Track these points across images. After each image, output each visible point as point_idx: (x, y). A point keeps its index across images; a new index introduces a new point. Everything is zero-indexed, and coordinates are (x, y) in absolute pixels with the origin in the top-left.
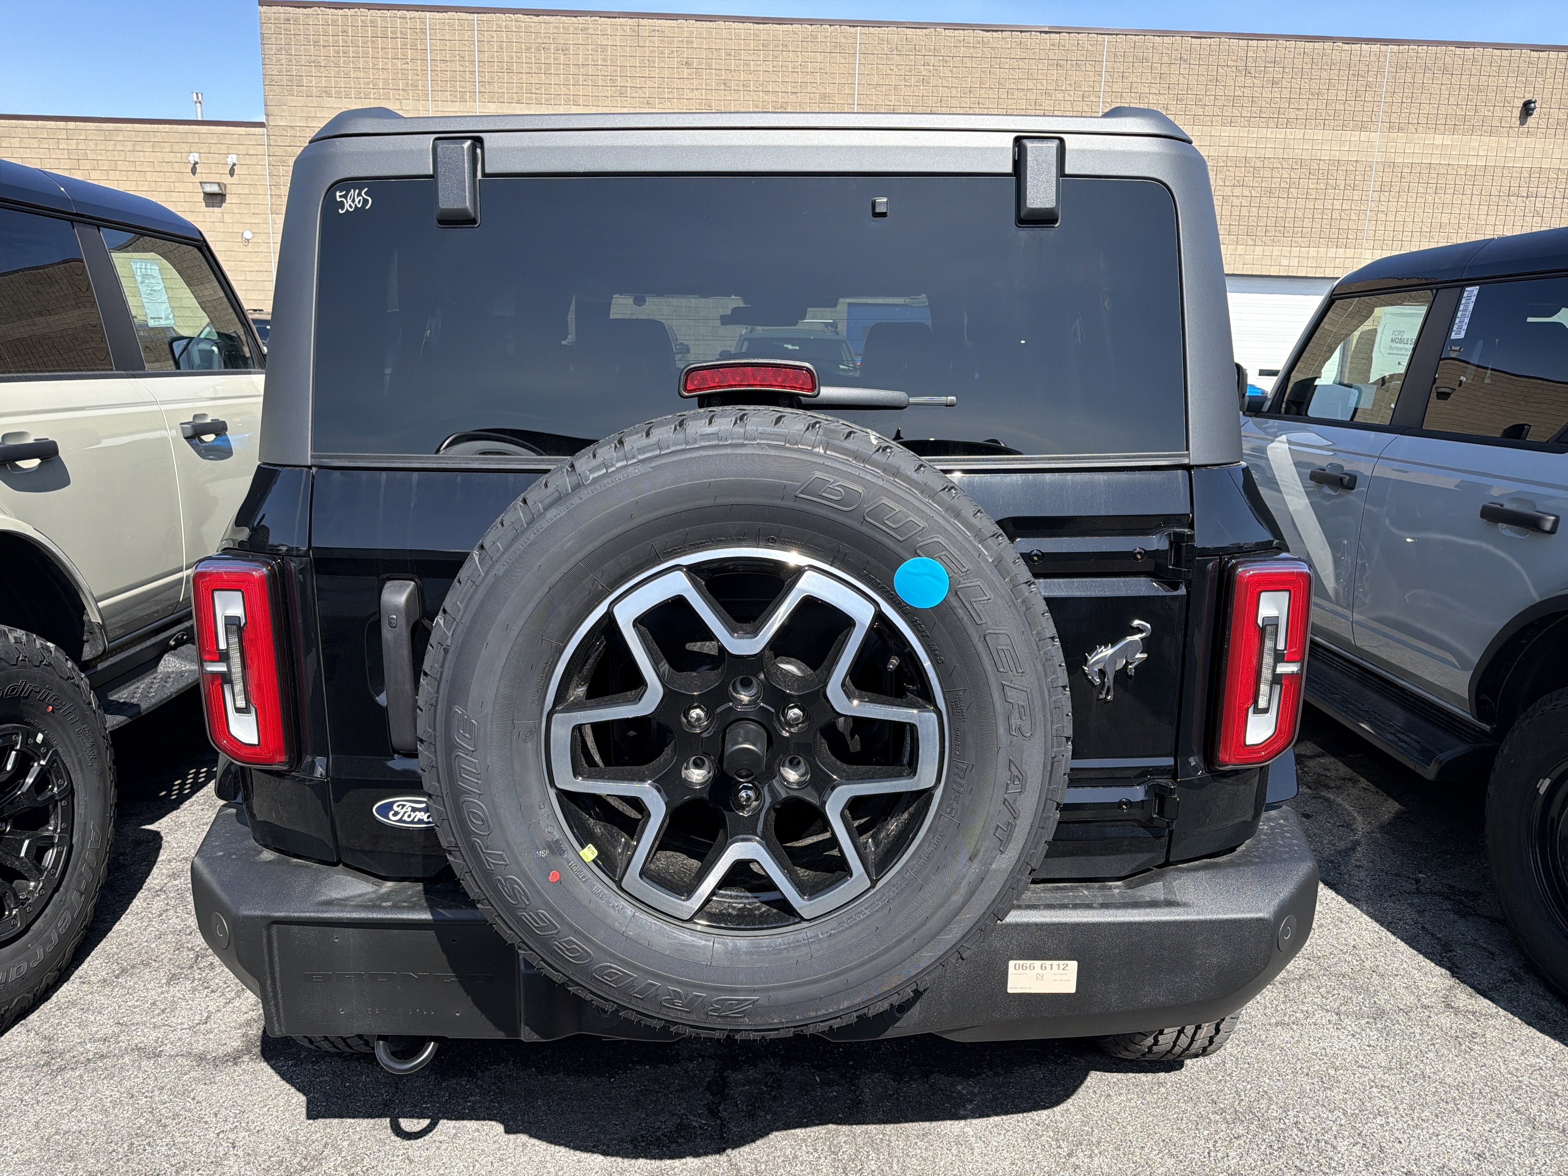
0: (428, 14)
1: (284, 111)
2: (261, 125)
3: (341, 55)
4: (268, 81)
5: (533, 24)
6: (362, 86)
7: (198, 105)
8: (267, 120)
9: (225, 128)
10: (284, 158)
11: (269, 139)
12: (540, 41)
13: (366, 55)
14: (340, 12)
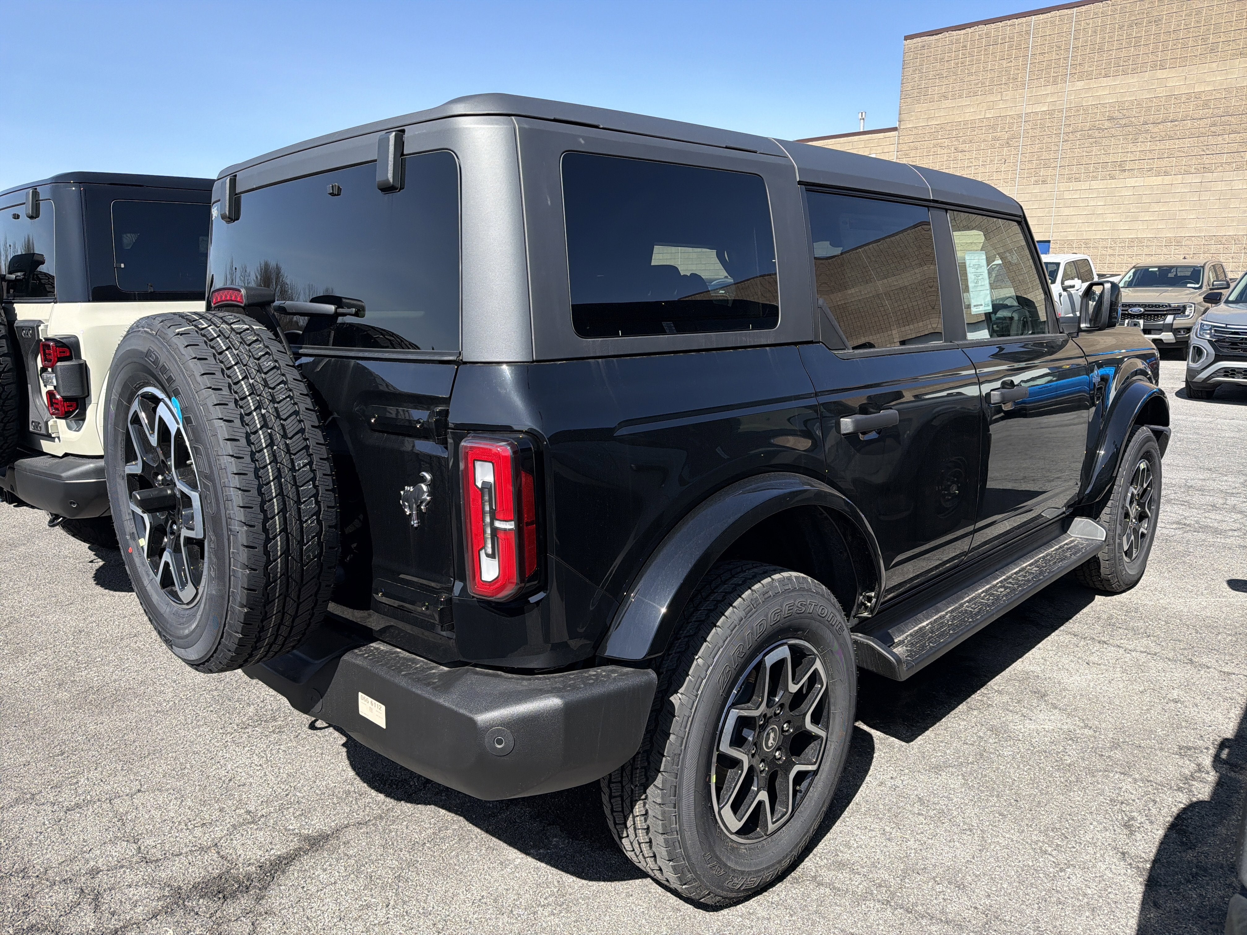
0: (1033, 17)
1: (912, 116)
2: (895, 129)
3: (960, 65)
4: (904, 95)
5: (1128, 5)
6: (973, 86)
7: (862, 121)
8: (899, 125)
9: (870, 135)
10: (907, 152)
11: (899, 139)
12: (1133, 18)
13: (979, 60)
14: (963, 32)
